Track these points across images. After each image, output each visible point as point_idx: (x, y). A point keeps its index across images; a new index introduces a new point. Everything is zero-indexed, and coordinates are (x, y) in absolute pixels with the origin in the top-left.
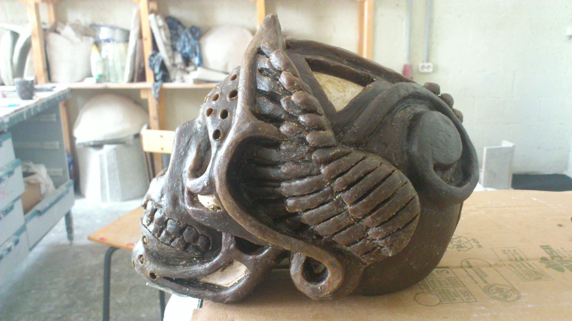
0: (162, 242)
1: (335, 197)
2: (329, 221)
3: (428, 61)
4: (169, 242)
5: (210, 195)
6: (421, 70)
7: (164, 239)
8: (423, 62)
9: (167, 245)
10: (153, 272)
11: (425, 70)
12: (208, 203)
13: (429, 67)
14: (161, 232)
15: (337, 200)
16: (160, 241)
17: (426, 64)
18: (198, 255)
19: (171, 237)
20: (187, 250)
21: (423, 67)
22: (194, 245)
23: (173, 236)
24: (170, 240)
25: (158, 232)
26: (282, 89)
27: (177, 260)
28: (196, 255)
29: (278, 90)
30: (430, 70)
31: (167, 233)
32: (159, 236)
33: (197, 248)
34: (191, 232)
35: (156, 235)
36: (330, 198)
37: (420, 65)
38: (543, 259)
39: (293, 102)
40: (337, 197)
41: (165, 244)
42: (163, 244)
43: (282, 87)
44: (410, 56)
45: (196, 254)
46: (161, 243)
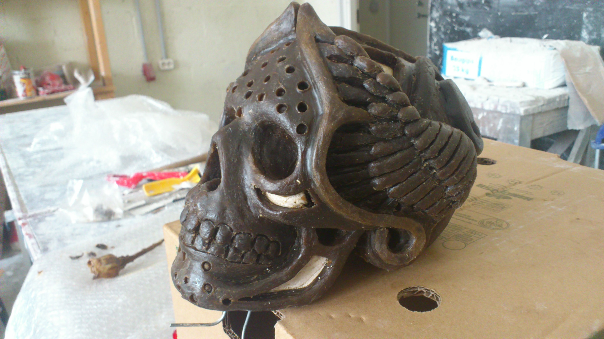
0: (232, 262)
1: (423, 166)
2: (417, 189)
3: (167, 57)
4: (239, 259)
5: (297, 195)
6: (162, 68)
7: (233, 258)
8: (162, 59)
9: (239, 262)
10: (227, 298)
11: (166, 67)
12: (295, 202)
13: (169, 64)
14: (227, 251)
15: (425, 167)
16: (229, 261)
17: (166, 61)
18: (271, 264)
19: (241, 253)
20: (260, 262)
21: (163, 64)
22: (265, 255)
23: (243, 252)
24: (241, 256)
25: (224, 252)
26: (361, 72)
27: (248, 277)
28: (270, 265)
29: (358, 75)
30: (172, 66)
31: (236, 250)
32: (226, 256)
33: (268, 258)
34: (262, 241)
35: (223, 256)
36: (418, 168)
37: (160, 62)
38: (487, 194)
39: (379, 83)
40: (425, 165)
41: (235, 263)
42: (234, 263)
43: (360, 71)
44: (147, 54)
45: (269, 263)
46: (230, 263)
